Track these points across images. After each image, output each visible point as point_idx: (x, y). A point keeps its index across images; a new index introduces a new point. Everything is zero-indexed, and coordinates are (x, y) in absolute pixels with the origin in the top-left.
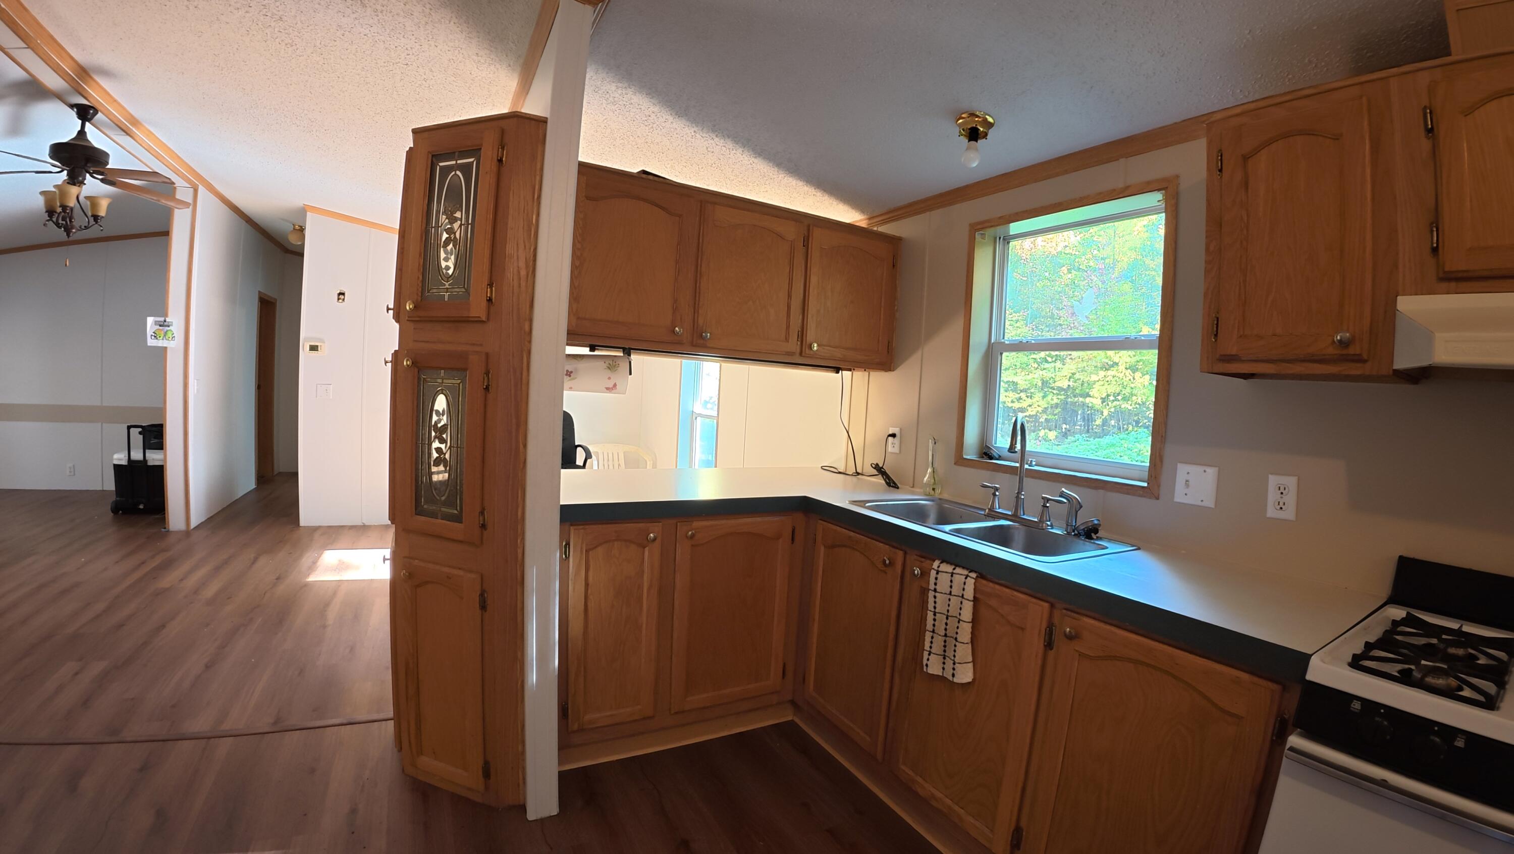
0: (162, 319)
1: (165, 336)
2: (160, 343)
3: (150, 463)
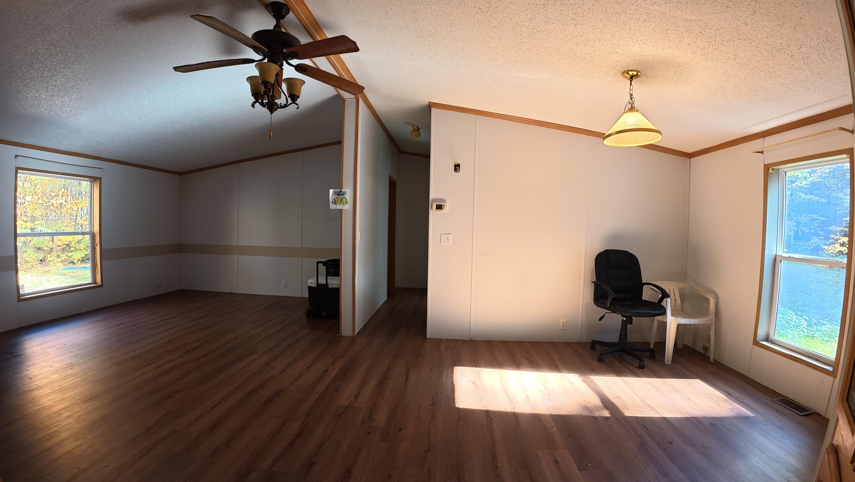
0: (339, 190)
1: (341, 201)
2: (338, 207)
3: (330, 286)
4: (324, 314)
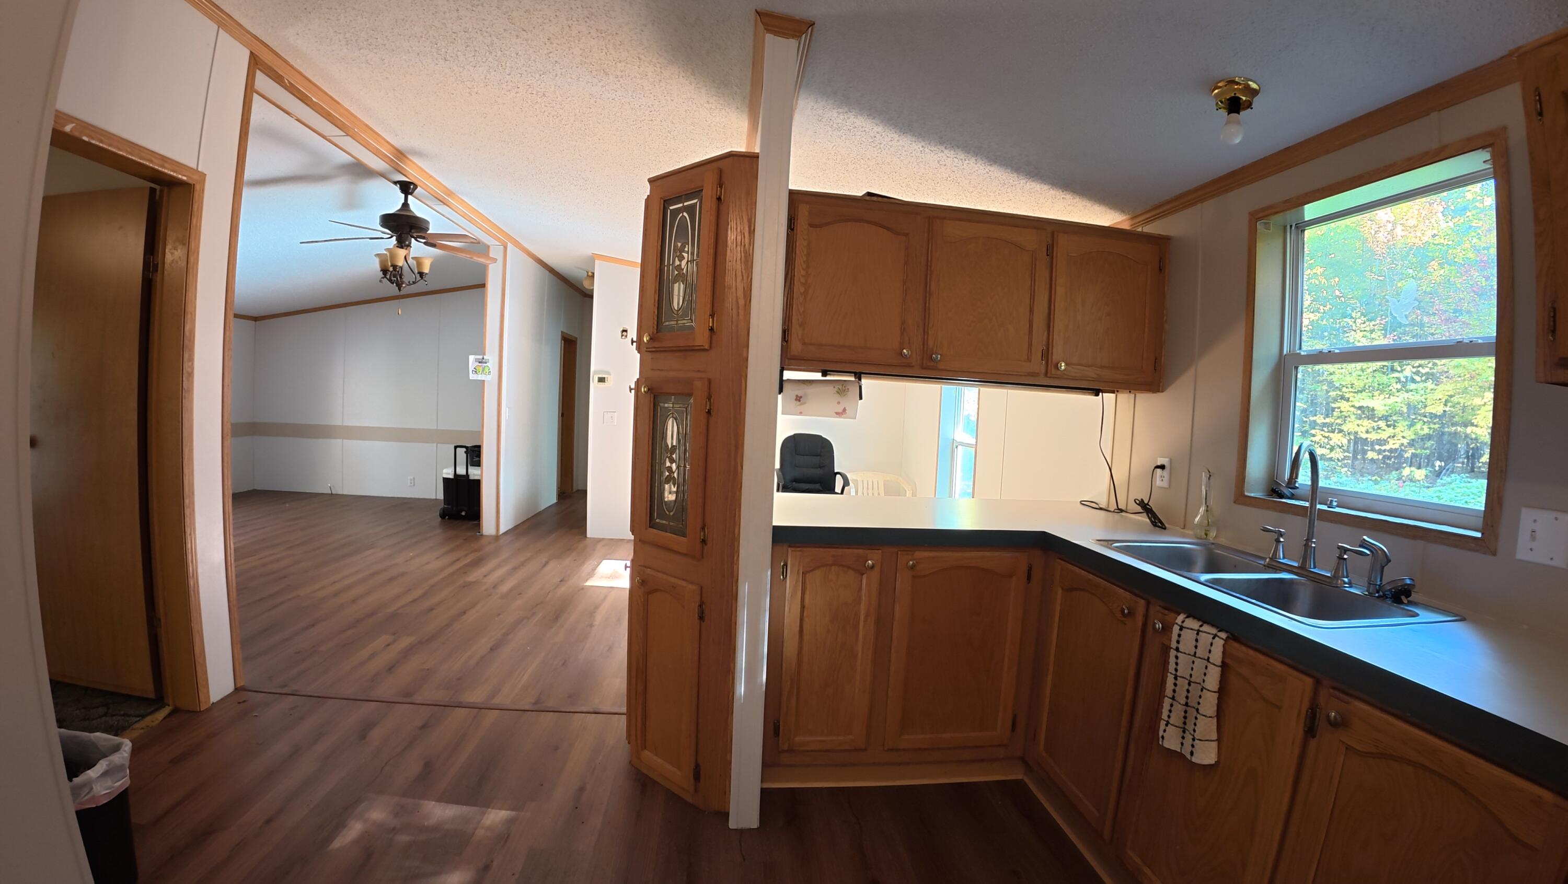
0: (481, 357)
1: (483, 371)
2: (480, 377)
3: (471, 478)
4: (463, 514)
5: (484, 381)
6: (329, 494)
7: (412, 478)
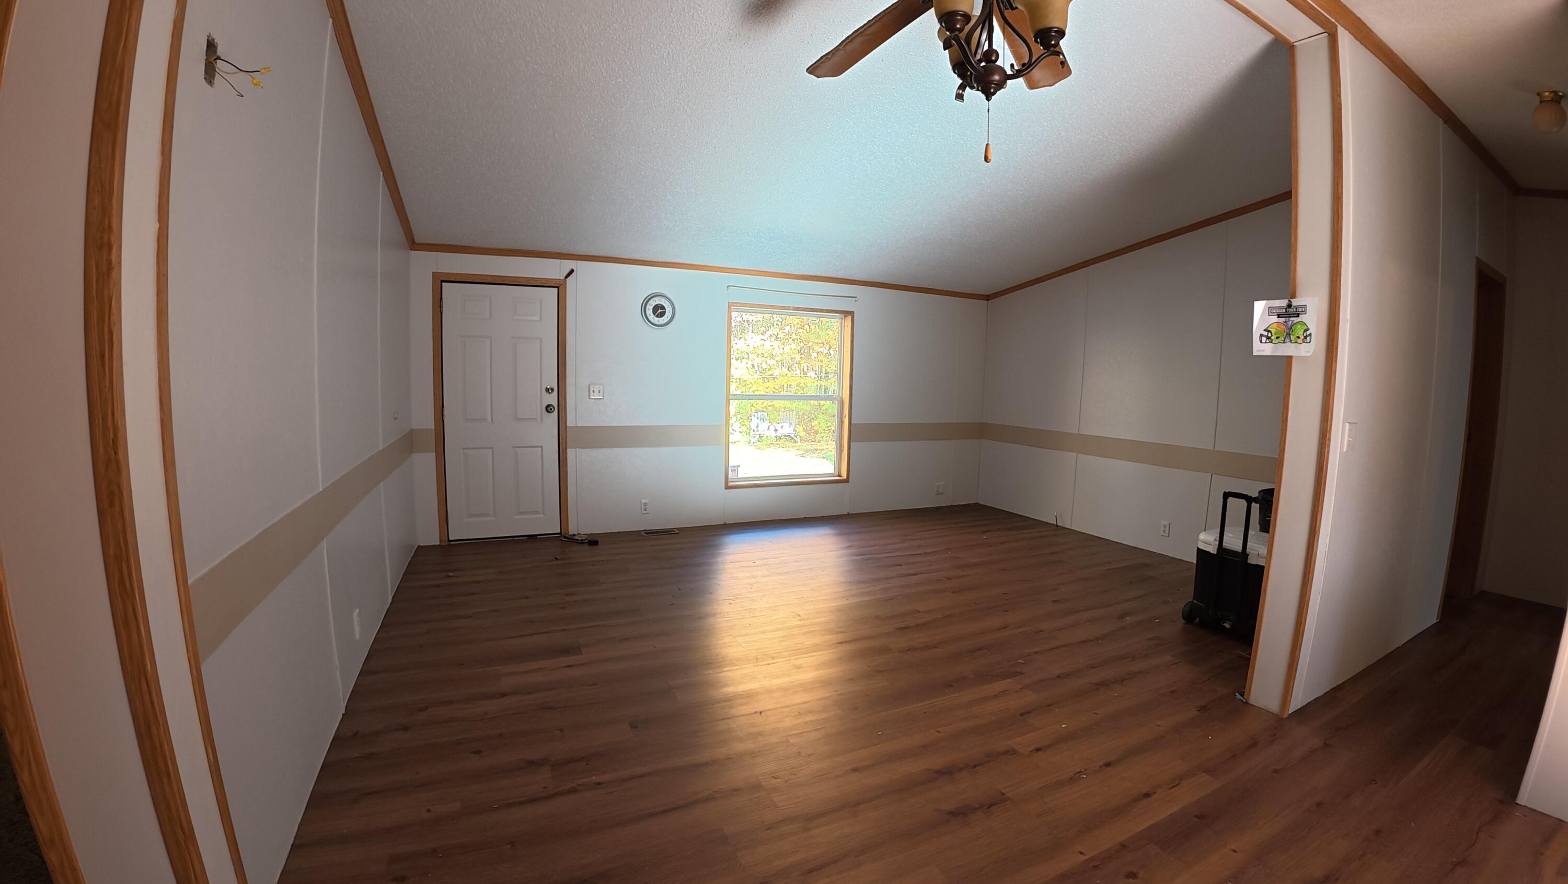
0: (1283, 303)
1: (1289, 334)
2: (1279, 349)
3: (1252, 560)
4: (1227, 625)
5: (1291, 357)
6: (1055, 525)
7: (1166, 523)
